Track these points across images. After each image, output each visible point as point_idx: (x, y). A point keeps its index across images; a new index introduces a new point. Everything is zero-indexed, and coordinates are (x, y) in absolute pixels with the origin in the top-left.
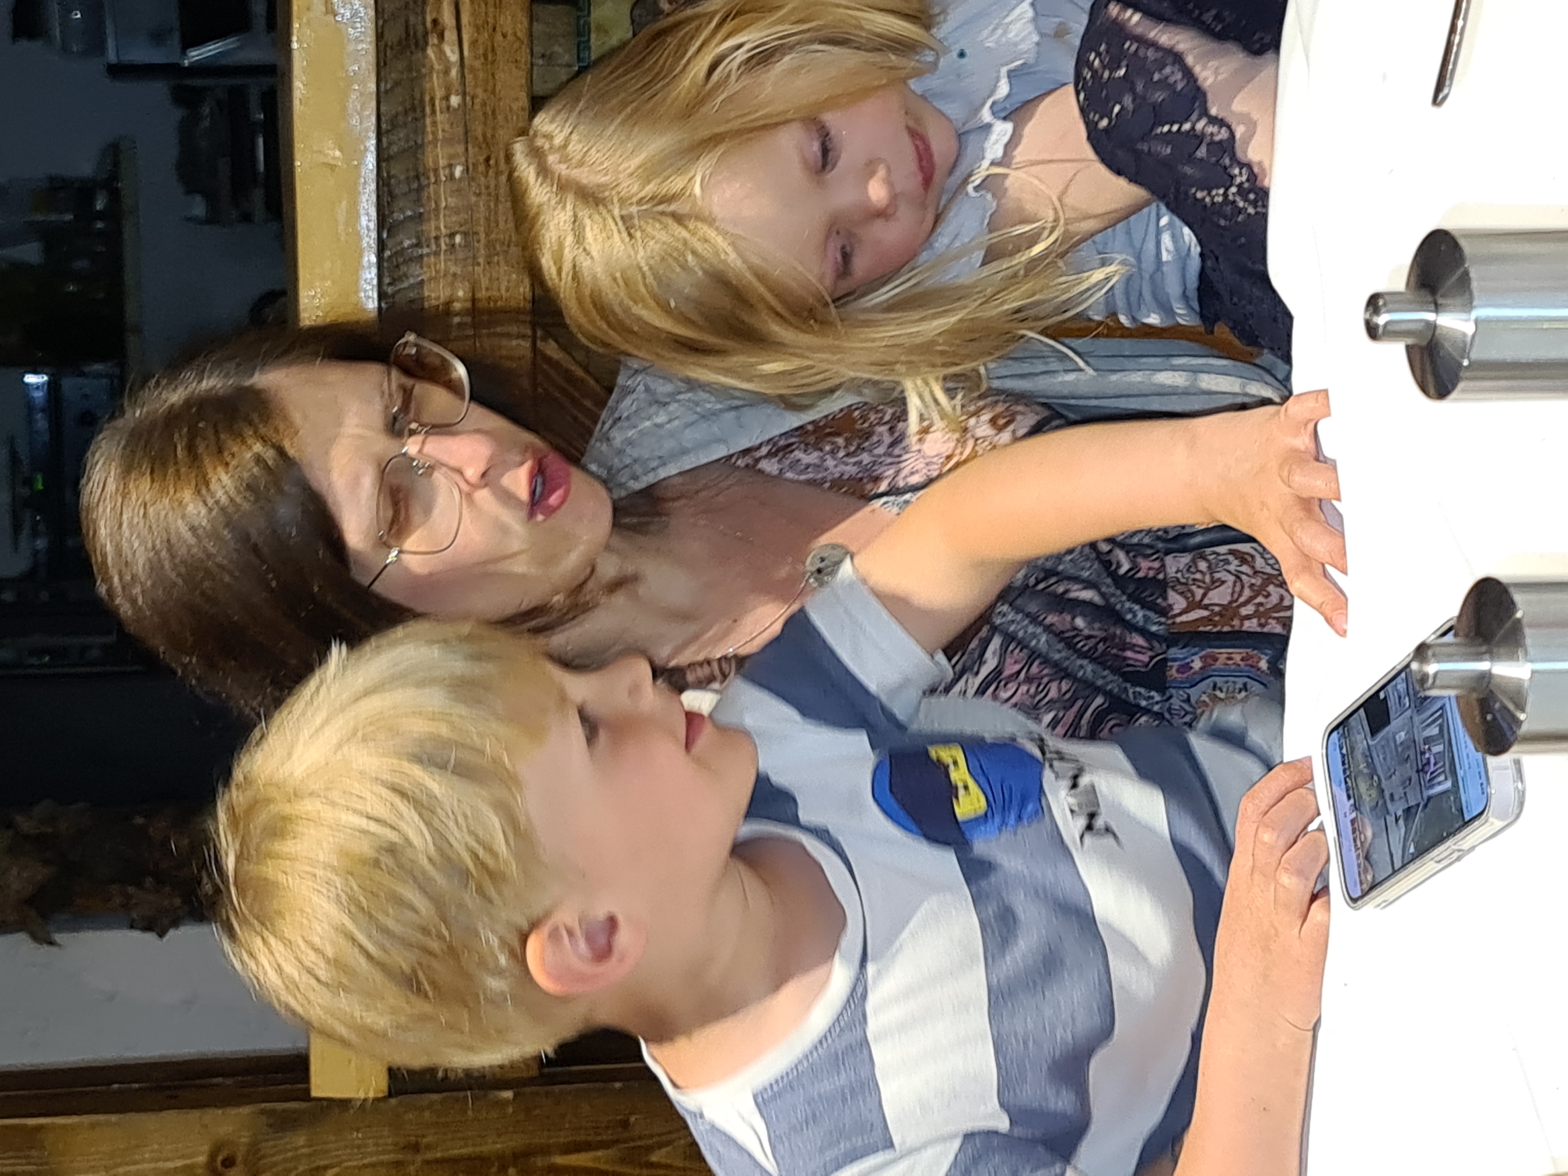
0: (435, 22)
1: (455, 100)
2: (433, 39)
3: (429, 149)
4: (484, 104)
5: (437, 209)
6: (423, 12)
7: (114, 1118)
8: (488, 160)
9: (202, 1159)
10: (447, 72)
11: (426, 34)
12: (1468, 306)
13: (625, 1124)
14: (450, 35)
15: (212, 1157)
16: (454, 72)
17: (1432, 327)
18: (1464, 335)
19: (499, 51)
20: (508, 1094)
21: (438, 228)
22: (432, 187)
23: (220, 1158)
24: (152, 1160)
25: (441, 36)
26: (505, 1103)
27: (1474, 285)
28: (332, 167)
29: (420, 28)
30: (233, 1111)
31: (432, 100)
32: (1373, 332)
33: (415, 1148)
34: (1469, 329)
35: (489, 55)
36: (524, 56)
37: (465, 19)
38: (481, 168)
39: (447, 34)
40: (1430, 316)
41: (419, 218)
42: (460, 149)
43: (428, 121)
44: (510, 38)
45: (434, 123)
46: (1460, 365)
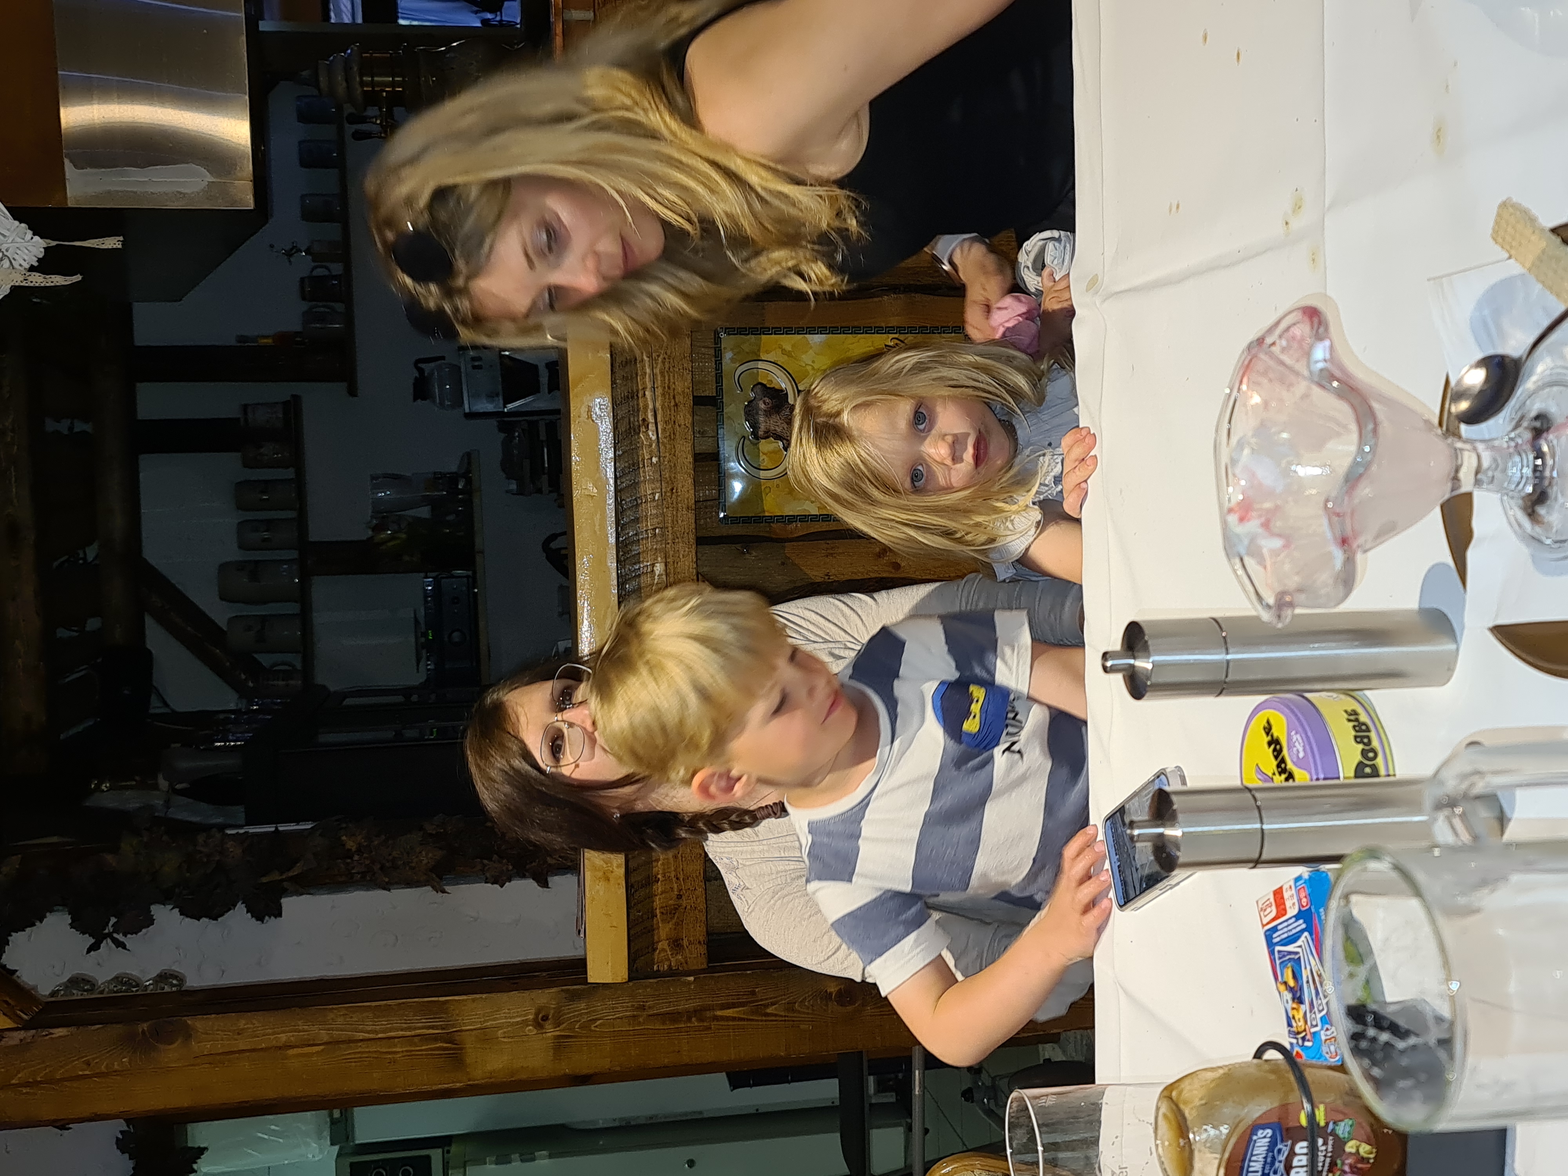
0: (644, 420)
1: (654, 460)
2: (643, 429)
3: (642, 485)
4: (669, 461)
5: (646, 516)
6: (638, 415)
7: (484, 996)
8: (672, 489)
9: (531, 1017)
10: (651, 446)
11: (639, 426)
12: (1148, 657)
13: (753, 993)
14: (652, 427)
15: (537, 1014)
16: (654, 445)
17: (1132, 666)
18: (1147, 670)
19: (678, 434)
20: (692, 979)
21: (647, 525)
22: (644, 505)
23: (540, 1016)
24: (506, 1018)
25: (647, 427)
26: (689, 983)
27: (1151, 648)
28: (592, 497)
29: (637, 423)
30: (547, 991)
31: (643, 460)
32: (1105, 669)
33: (643, 1008)
34: (1149, 666)
35: (672, 437)
36: (690, 436)
37: (659, 419)
38: (668, 494)
39: (650, 426)
40: (1132, 661)
41: (637, 520)
42: (658, 485)
43: (641, 471)
44: (683, 426)
45: (644, 472)
46: (1146, 684)
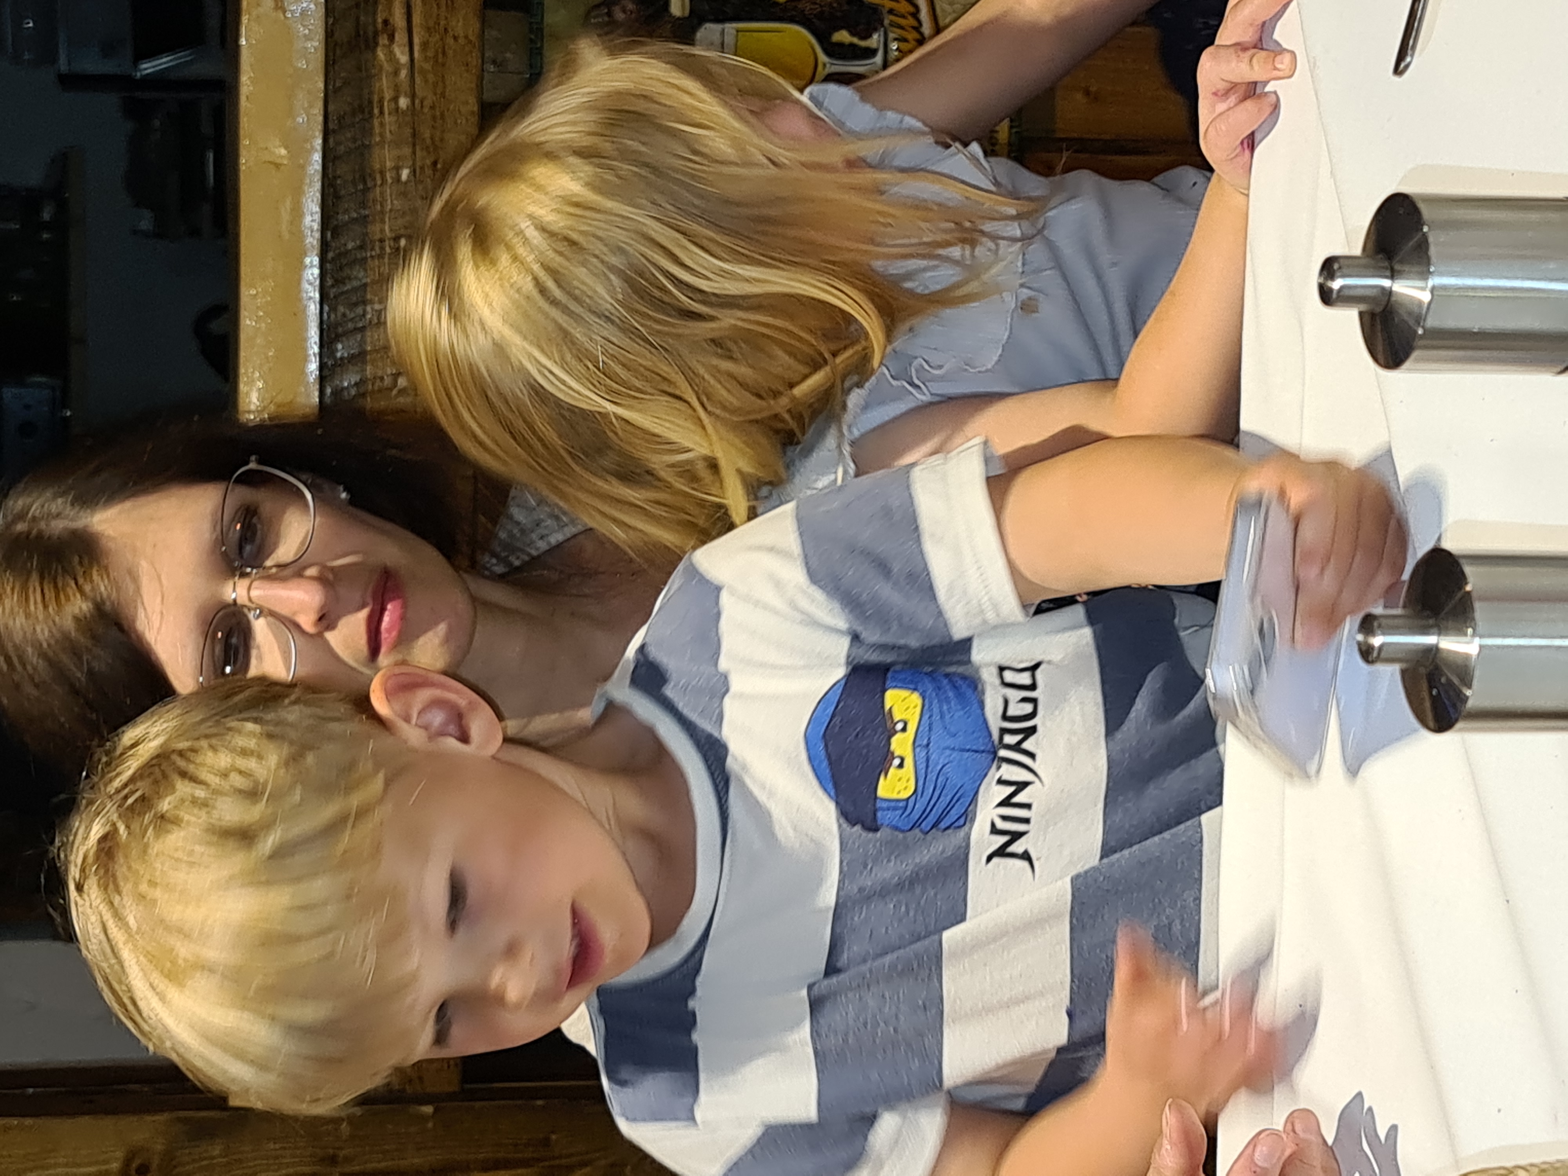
0: (386, 22)
1: (403, 102)
2: (383, 40)
3: (376, 151)
4: (432, 108)
5: (382, 212)
6: (375, 13)
7: (28, 1121)
8: (435, 163)
9: (115, 1166)
10: (396, 73)
11: (376, 34)
12: (1425, 274)
13: (546, 1143)
14: (401, 37)
15: (127, 1162)
16: (403, 73)
17: (1388, 293)
18: (1420, 303)
19: (450, 53)
20: (428, 1109)
21: (382, 231)
22: (378, 190)
23: (134, 1166)
24: (66, 1165)
25: (392, 38)
26: (424, 1118)
27: (1433, 251)
28: (277, 166)
29: (371, 28)
30: (149, 1118)
31: (381, 101)
32: (1326, 297)
34: (1425, 297)
35: (439, 59)
36: (474, 60)
37: (417, 19)
38: (428, 172)
39: (397, 37)
40: (1386, 283)
41: (364, 220)
42: (407, 151)
43: (376, 122)
44: (461, 41)
45: (382, 125)
46: (1416, 332)
